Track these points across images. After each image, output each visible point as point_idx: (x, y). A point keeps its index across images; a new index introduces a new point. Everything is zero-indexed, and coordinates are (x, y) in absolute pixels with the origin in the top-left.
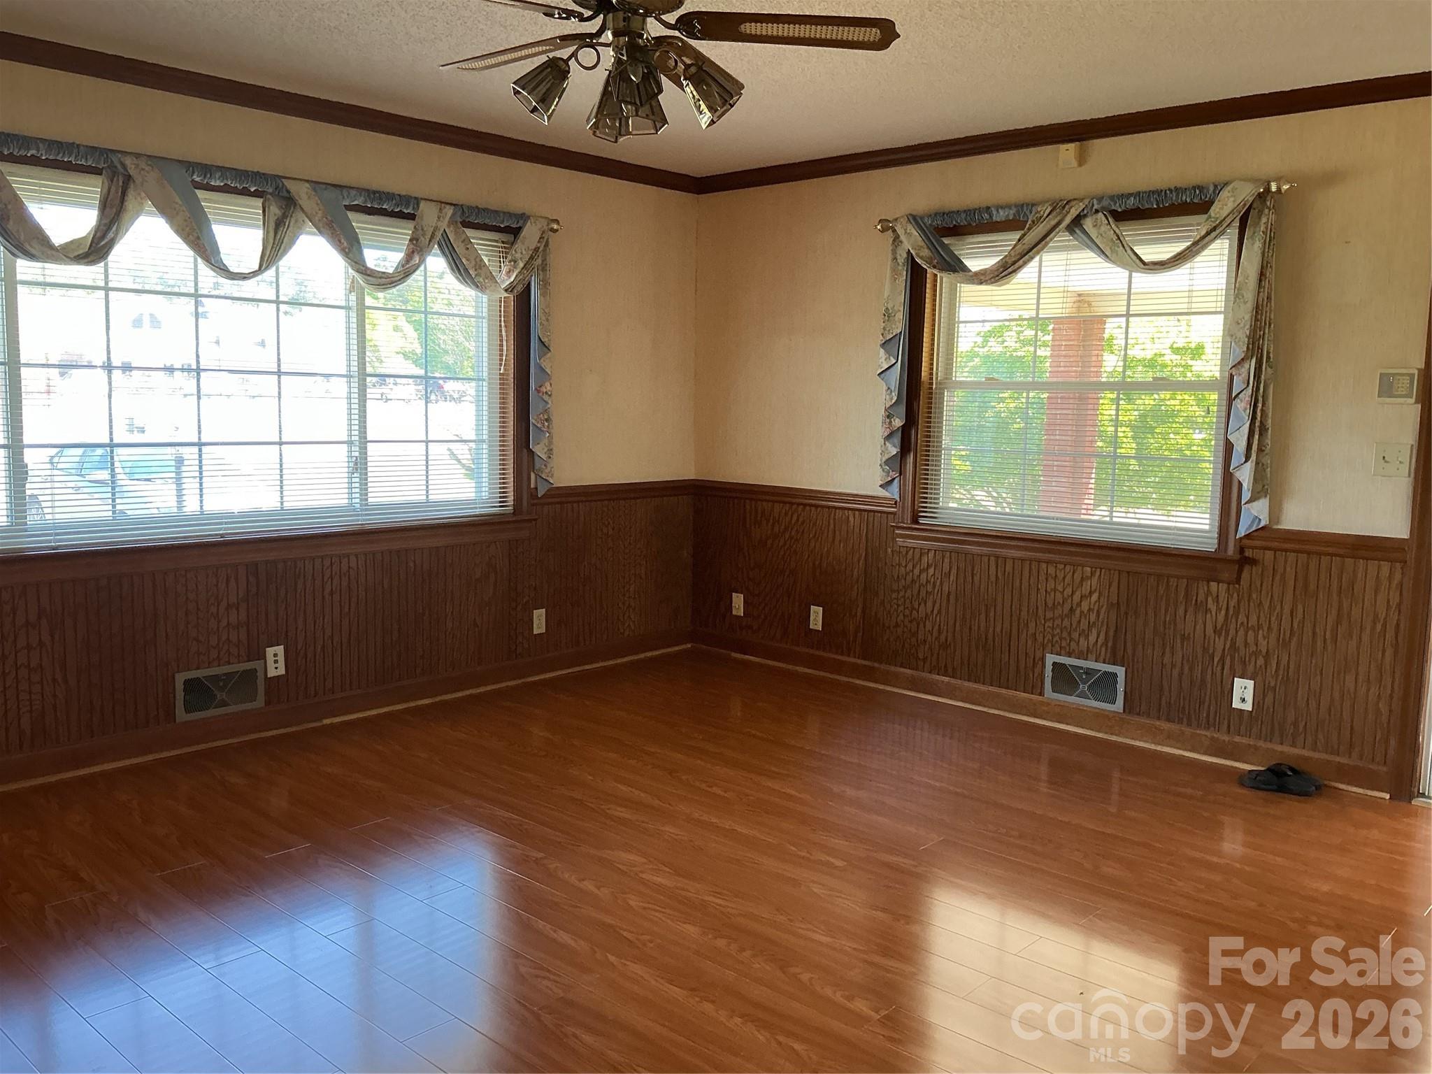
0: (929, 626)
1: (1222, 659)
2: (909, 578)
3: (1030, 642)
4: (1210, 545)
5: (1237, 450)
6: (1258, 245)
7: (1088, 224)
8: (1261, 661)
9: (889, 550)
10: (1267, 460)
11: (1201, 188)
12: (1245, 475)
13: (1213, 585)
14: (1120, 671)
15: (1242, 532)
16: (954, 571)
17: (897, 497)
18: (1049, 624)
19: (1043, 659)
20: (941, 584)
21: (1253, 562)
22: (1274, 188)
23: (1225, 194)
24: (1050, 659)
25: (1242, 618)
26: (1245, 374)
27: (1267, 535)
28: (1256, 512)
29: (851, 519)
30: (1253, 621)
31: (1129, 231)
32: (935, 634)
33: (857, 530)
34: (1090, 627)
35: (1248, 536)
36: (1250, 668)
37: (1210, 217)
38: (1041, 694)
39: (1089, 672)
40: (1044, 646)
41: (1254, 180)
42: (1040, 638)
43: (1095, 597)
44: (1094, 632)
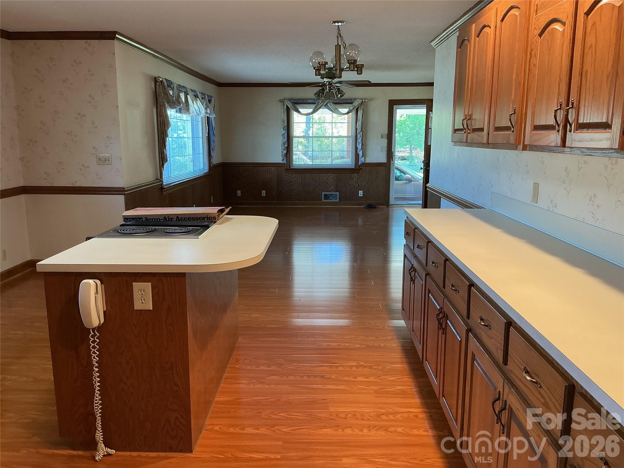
0: (295, 191)
1: (357, 188)
2: (289, 181)
3: (319, 191)
4: (353, 167)
5: (359, 149)
6: (361, 111)
7: (329, 105)
8: (364, 187)
9: (283, 175)
10: (364, 150)
11: (351, 100)
12: (361, 153)
13: (354, 174)
14: (338, 193)
15: (360, 164)
16: (300, 178)
17: (285, 163)
18: (323, 186)
19: (322, 194)
20: (297, 181)
21: (361, 169)
22: (364, 101)
23: (356, 101)
24: (323, 193)
25: (360, 179)
26: (360, 135)
27: (364, 164)
28: (362, 160)
29: (272, 169)
30: (362, 180)
31: (337, 106)
33: (274, 171)
34: (331, 185)
35: (361, 164)
36: (362, 189)
37: (353, 105)
38: (322, 201)
39: (332, 194)
40: (322, 191)
41: (361, 99)
42: (321, 189)
43: (332, 179)
44: (332, 186)
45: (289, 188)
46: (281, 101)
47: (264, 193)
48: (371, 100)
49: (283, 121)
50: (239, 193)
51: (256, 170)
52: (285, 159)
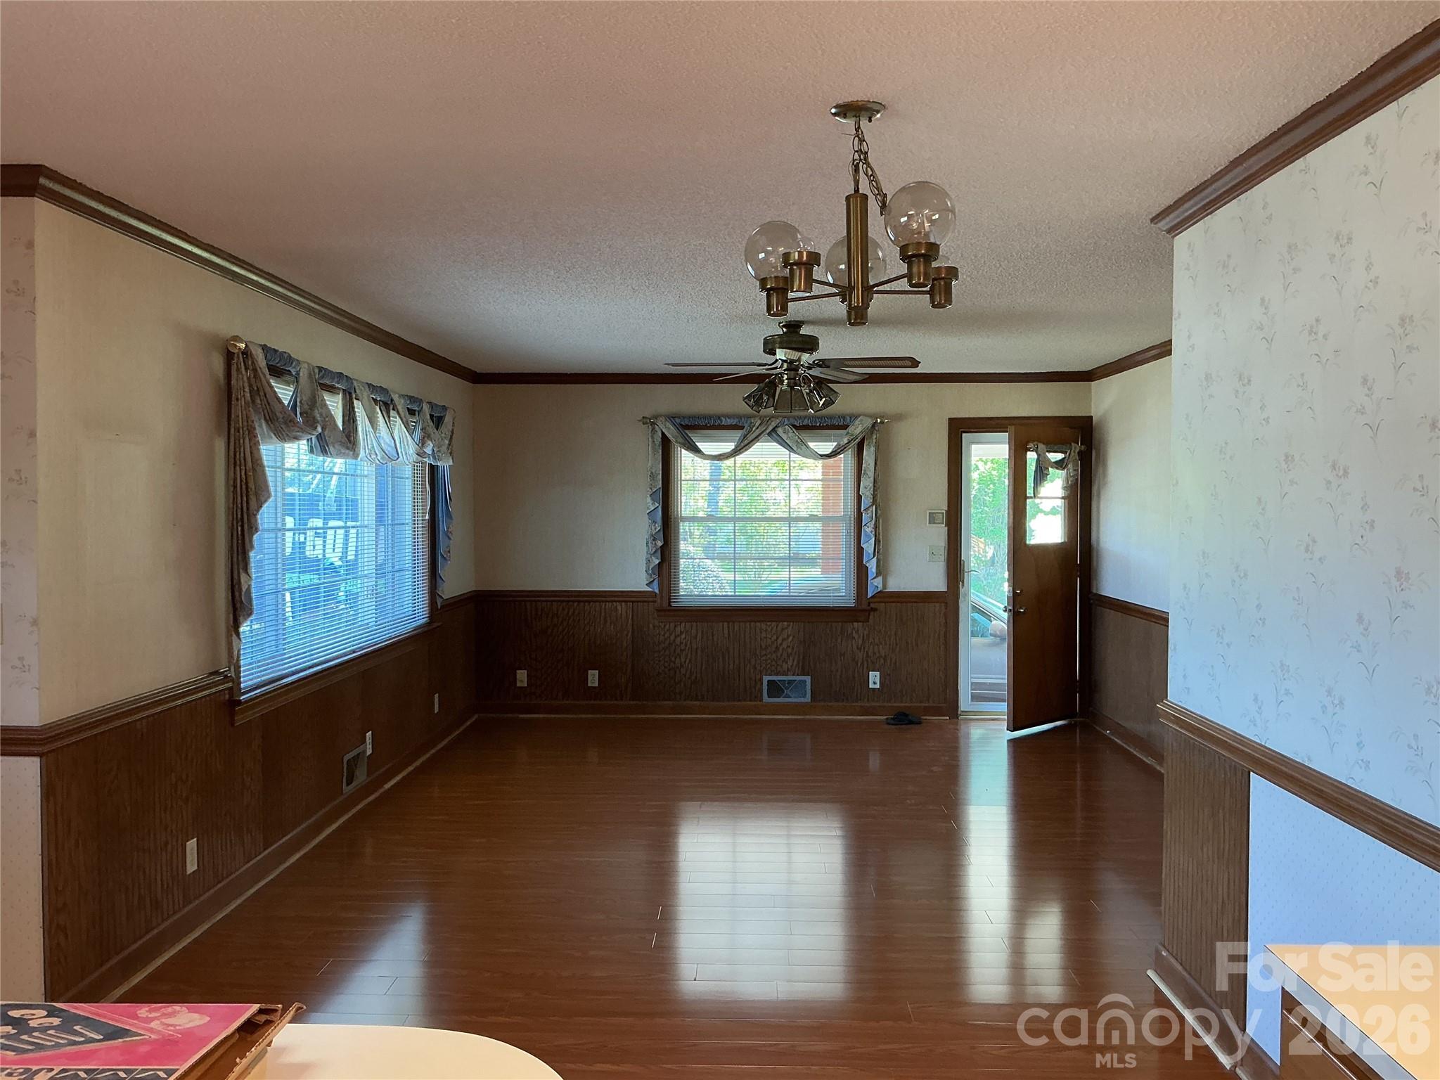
0: (683, 671)
1: (862, 664)
2: (667, 642)
3: (752, 671)
4: (851, 603)
5: (867, 552)
6: (873, 449)
7: (780, 431)
8: (882, 661)
9: (651, 626)
10: (881, 557)
11: (844, 418)
12: (872, 566)
13: (855, 624)
14: (808, 679)
15: (870, 595)
16: (700, 634)
17: (657, 591)
18: (764, 658)
19: (761, 680)
20: (691, 643)
21: (874, 610)
22: (879, 420)
23: (857, 422)
24: (766, 679)
25: (871, 640)
26: (870, 514)
27: (883, 596)
28: (875, 584)
29: (619, 608)
30: (877, 641)
31: (804, 435)
32: (687, 676)
33: (624, 613)
34: (788, 656)
35: (872, 597)
36: (877, 665)
37: (848, 433)
38: (761, 700)
39: (790, 682)
40: (761, 672)
41: (870, 416)
42: (758, 668)
43: (791, 638)
44: (791, 658)
45: (666, 665)
46: (645, 420)
47: (593, 678)
48: (899, 417)
49: (653, 476)
50: (522, 677)
51: (574, 612)
52: (656, 582)
